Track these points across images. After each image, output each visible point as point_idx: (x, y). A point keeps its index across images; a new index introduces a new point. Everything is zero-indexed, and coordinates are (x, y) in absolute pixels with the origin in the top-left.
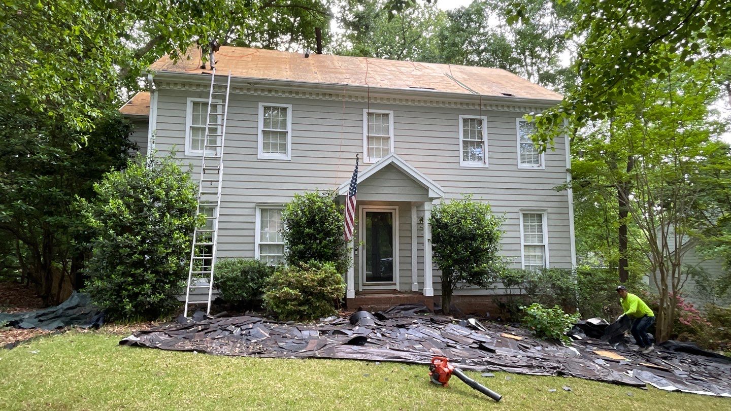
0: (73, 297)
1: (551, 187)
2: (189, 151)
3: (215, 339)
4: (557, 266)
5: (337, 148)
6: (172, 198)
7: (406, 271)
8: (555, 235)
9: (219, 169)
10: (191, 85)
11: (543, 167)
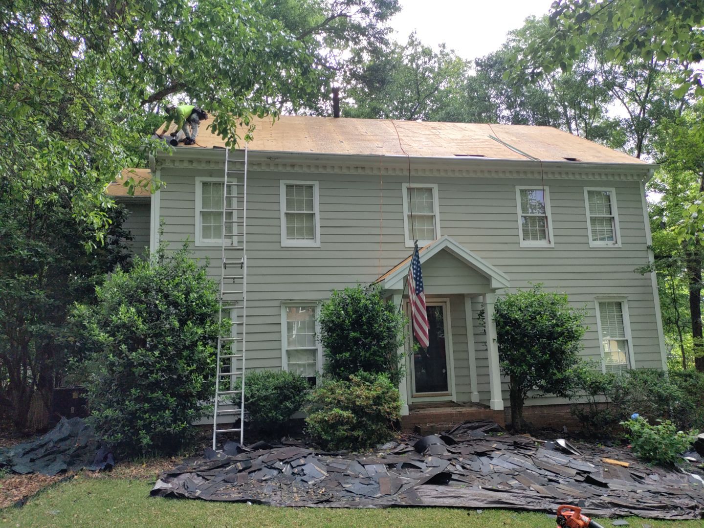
0: (62, 426)
1: (632, 268)
2: (200, 240)
3: (262, 481)
4: (647, 365)
5: (377, 231)
6: (192, 302)
7: (464, 379)
8: (639, 327)
9: (243, 263)
10: (199, 161)
11: (619, 245)
